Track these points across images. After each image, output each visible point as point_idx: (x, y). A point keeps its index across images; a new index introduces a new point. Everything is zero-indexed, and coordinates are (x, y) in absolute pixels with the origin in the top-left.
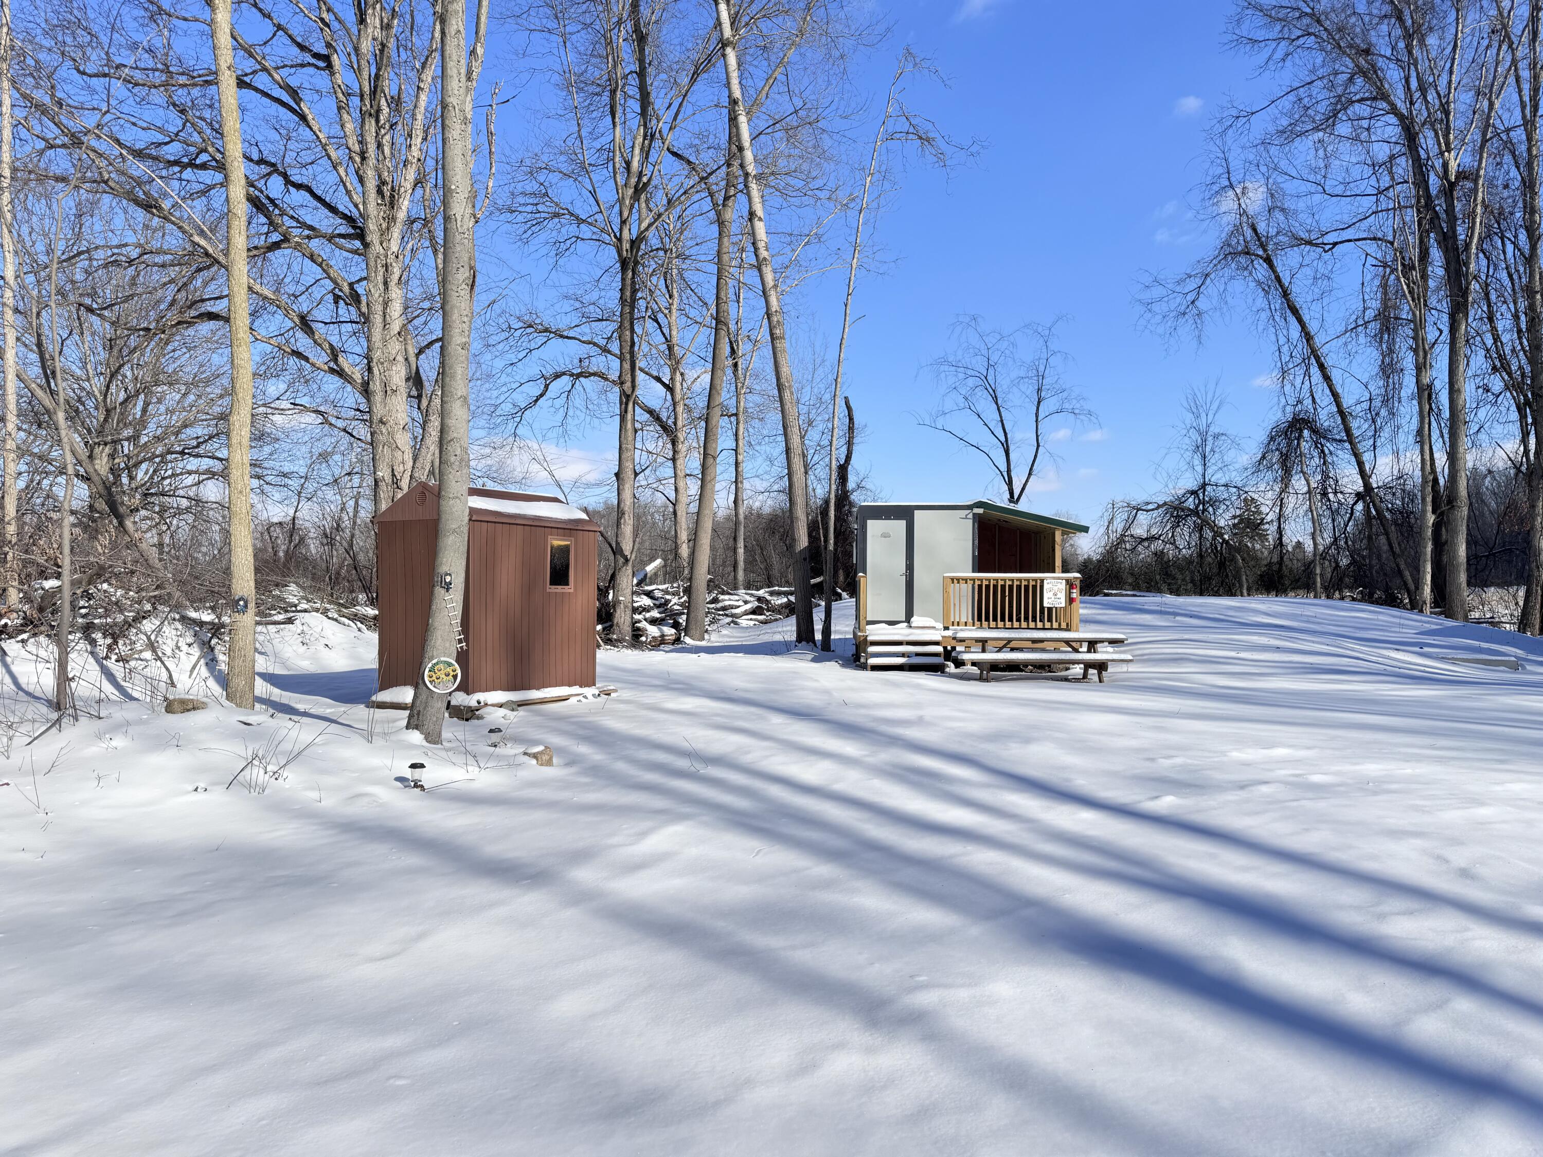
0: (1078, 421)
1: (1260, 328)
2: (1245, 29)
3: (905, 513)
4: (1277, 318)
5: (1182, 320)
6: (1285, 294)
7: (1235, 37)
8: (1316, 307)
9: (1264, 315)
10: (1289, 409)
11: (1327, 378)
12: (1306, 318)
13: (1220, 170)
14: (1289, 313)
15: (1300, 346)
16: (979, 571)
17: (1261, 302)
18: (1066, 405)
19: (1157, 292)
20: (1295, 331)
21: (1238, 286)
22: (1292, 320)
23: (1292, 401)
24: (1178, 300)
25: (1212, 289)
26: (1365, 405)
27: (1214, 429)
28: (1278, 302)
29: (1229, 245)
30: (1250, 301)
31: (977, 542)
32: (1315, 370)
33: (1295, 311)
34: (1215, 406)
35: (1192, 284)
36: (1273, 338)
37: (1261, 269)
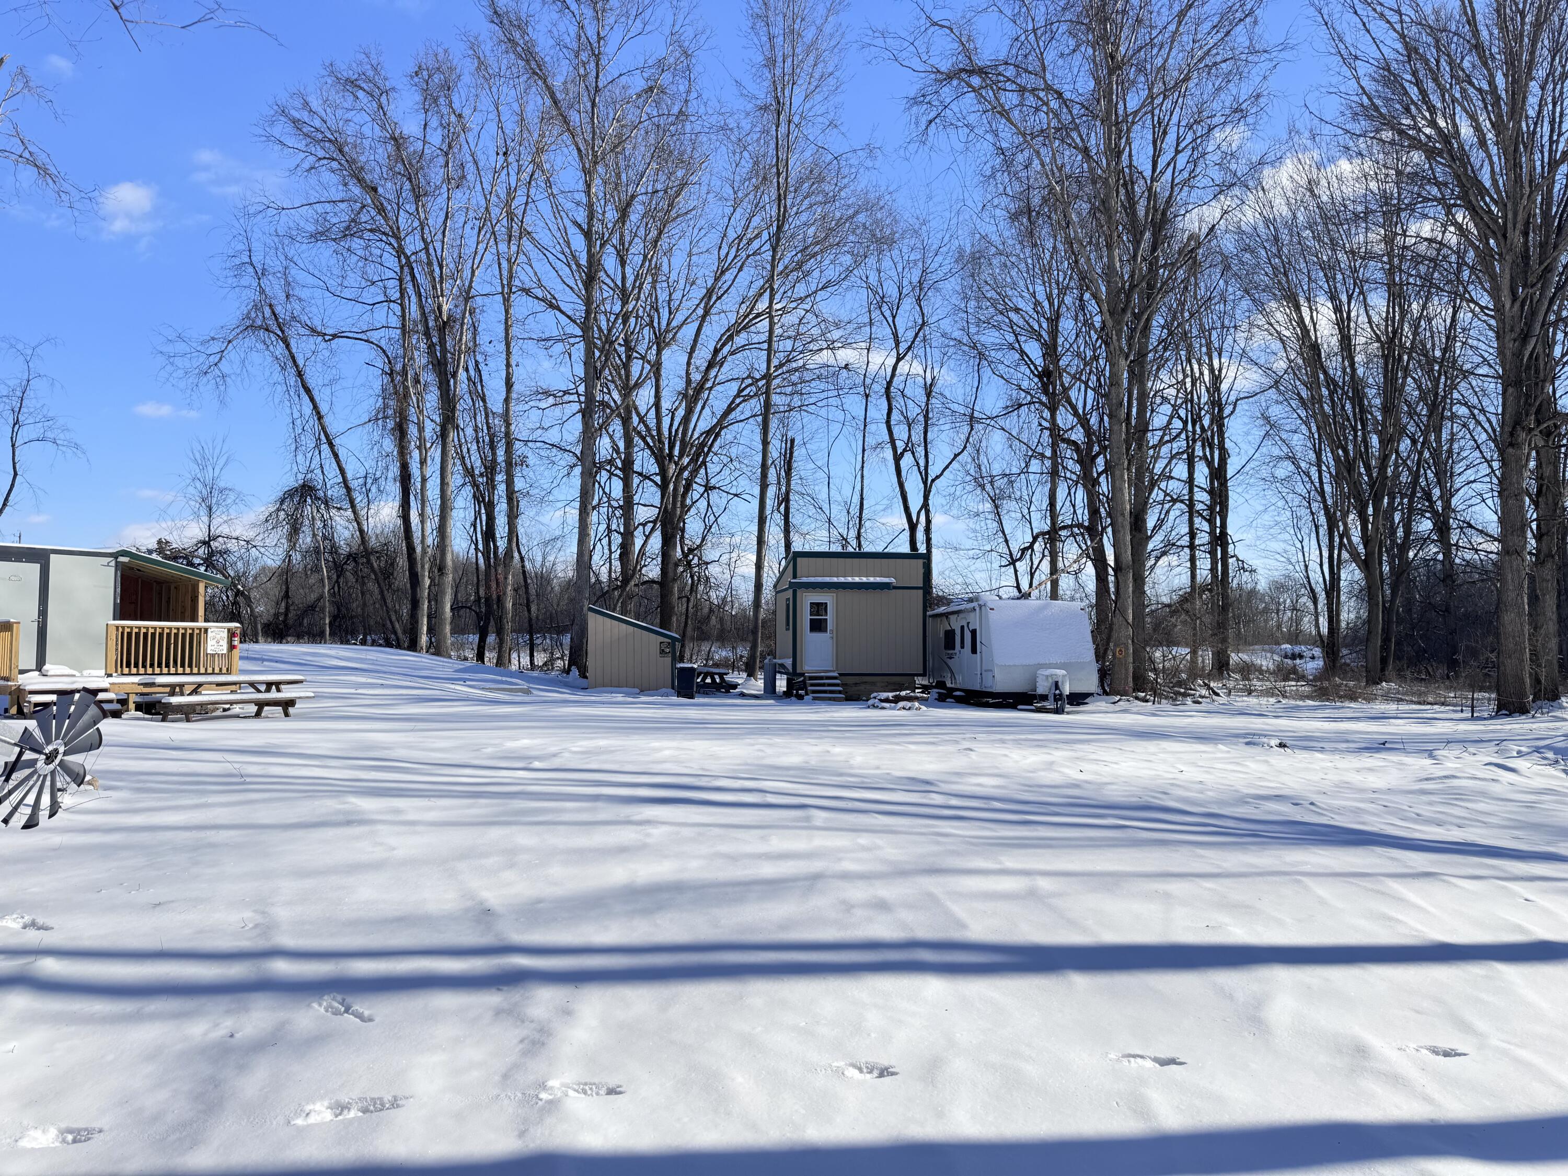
0: (60, 452)
1: (277, 401)
2: (277, 131)
3: (40, 557)
4: (292, 394)
5: (204, 379)
6: (300, 374)
7: (264, 133)
8: (327, 391)
9: (281, 389)
10: (301, 476)
11: (336, 456)
12: (317, 399)
13: (241, 247)
14: (302, 390)
15: (311, 422)
16: (121, 619)
17: (277, 376)
18: (49, 434)
19: (181, 347)
20: (308, 408)
21: (255, 357)
22: (306, 398)
23: (303, 469)
24: (201, 360)
25: (233, 355)
26: (361, 481)
27: (222, 484)
28: (293, 380)
29: (249, 318)
30: (267, 373)
31: (119, 590)
32: (325, 447)
33: (308, 391)
34: (222, 461)
35: (215, 347)
36: (289, 411)
37: (280, 348)
